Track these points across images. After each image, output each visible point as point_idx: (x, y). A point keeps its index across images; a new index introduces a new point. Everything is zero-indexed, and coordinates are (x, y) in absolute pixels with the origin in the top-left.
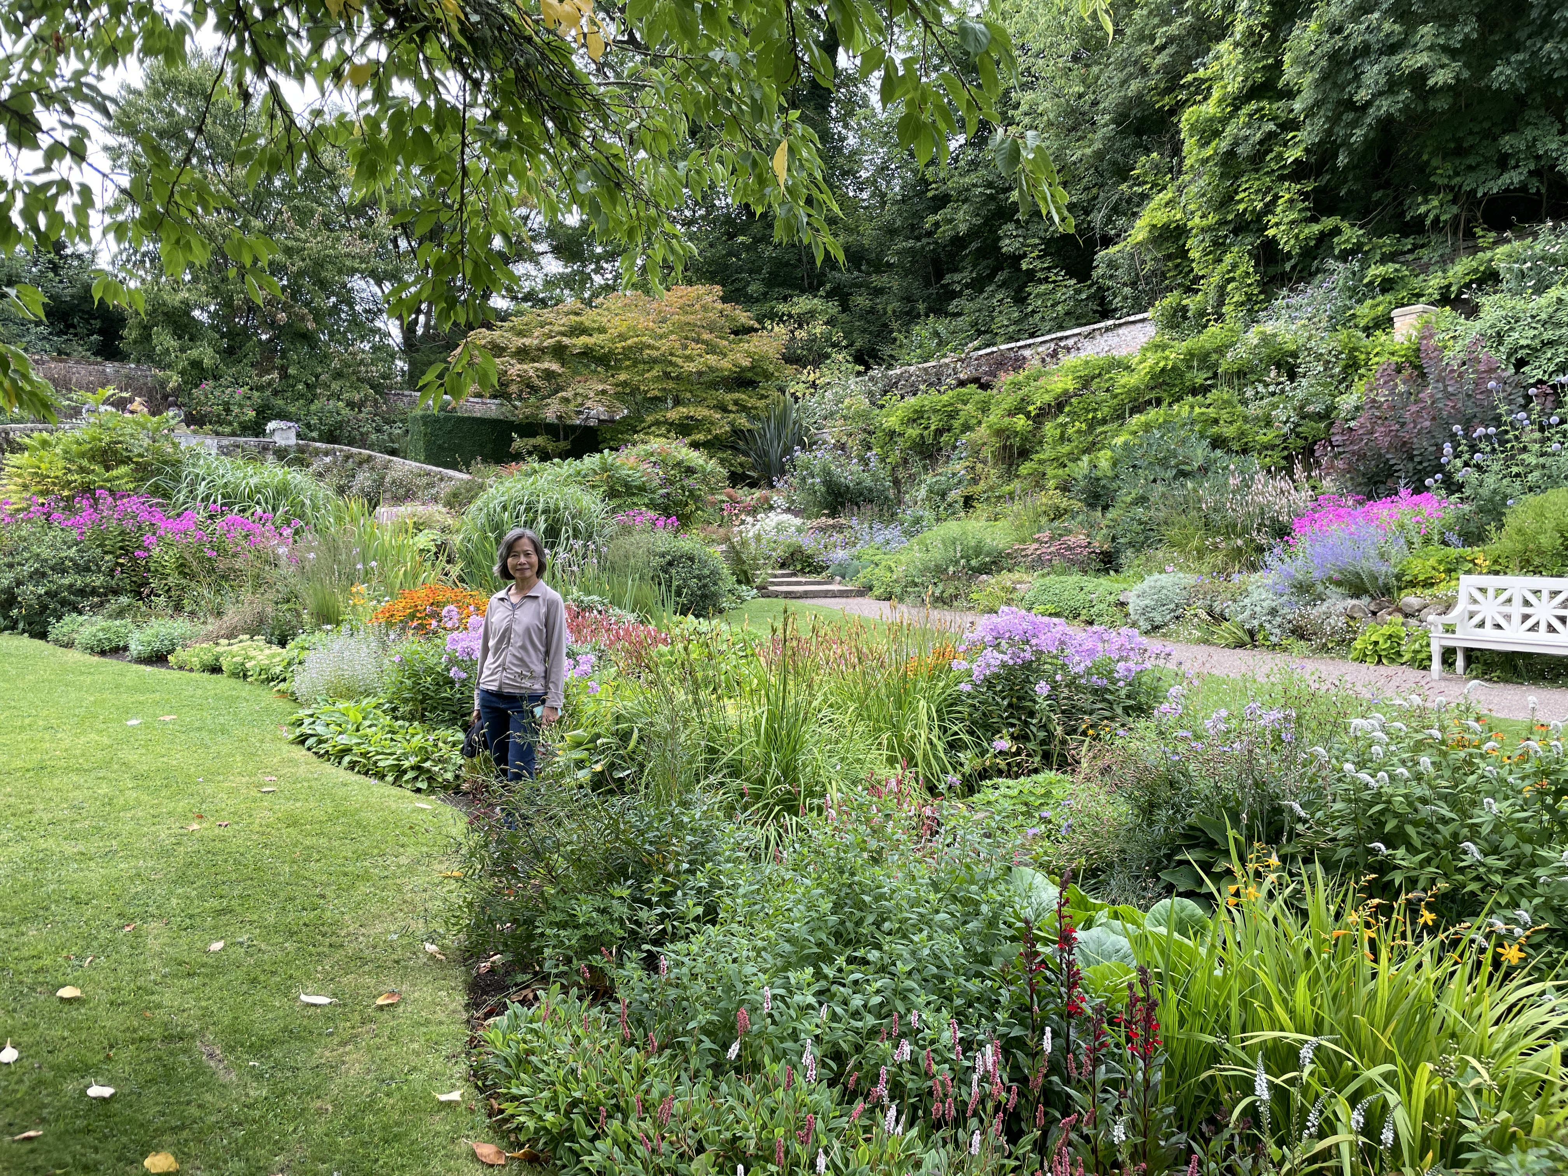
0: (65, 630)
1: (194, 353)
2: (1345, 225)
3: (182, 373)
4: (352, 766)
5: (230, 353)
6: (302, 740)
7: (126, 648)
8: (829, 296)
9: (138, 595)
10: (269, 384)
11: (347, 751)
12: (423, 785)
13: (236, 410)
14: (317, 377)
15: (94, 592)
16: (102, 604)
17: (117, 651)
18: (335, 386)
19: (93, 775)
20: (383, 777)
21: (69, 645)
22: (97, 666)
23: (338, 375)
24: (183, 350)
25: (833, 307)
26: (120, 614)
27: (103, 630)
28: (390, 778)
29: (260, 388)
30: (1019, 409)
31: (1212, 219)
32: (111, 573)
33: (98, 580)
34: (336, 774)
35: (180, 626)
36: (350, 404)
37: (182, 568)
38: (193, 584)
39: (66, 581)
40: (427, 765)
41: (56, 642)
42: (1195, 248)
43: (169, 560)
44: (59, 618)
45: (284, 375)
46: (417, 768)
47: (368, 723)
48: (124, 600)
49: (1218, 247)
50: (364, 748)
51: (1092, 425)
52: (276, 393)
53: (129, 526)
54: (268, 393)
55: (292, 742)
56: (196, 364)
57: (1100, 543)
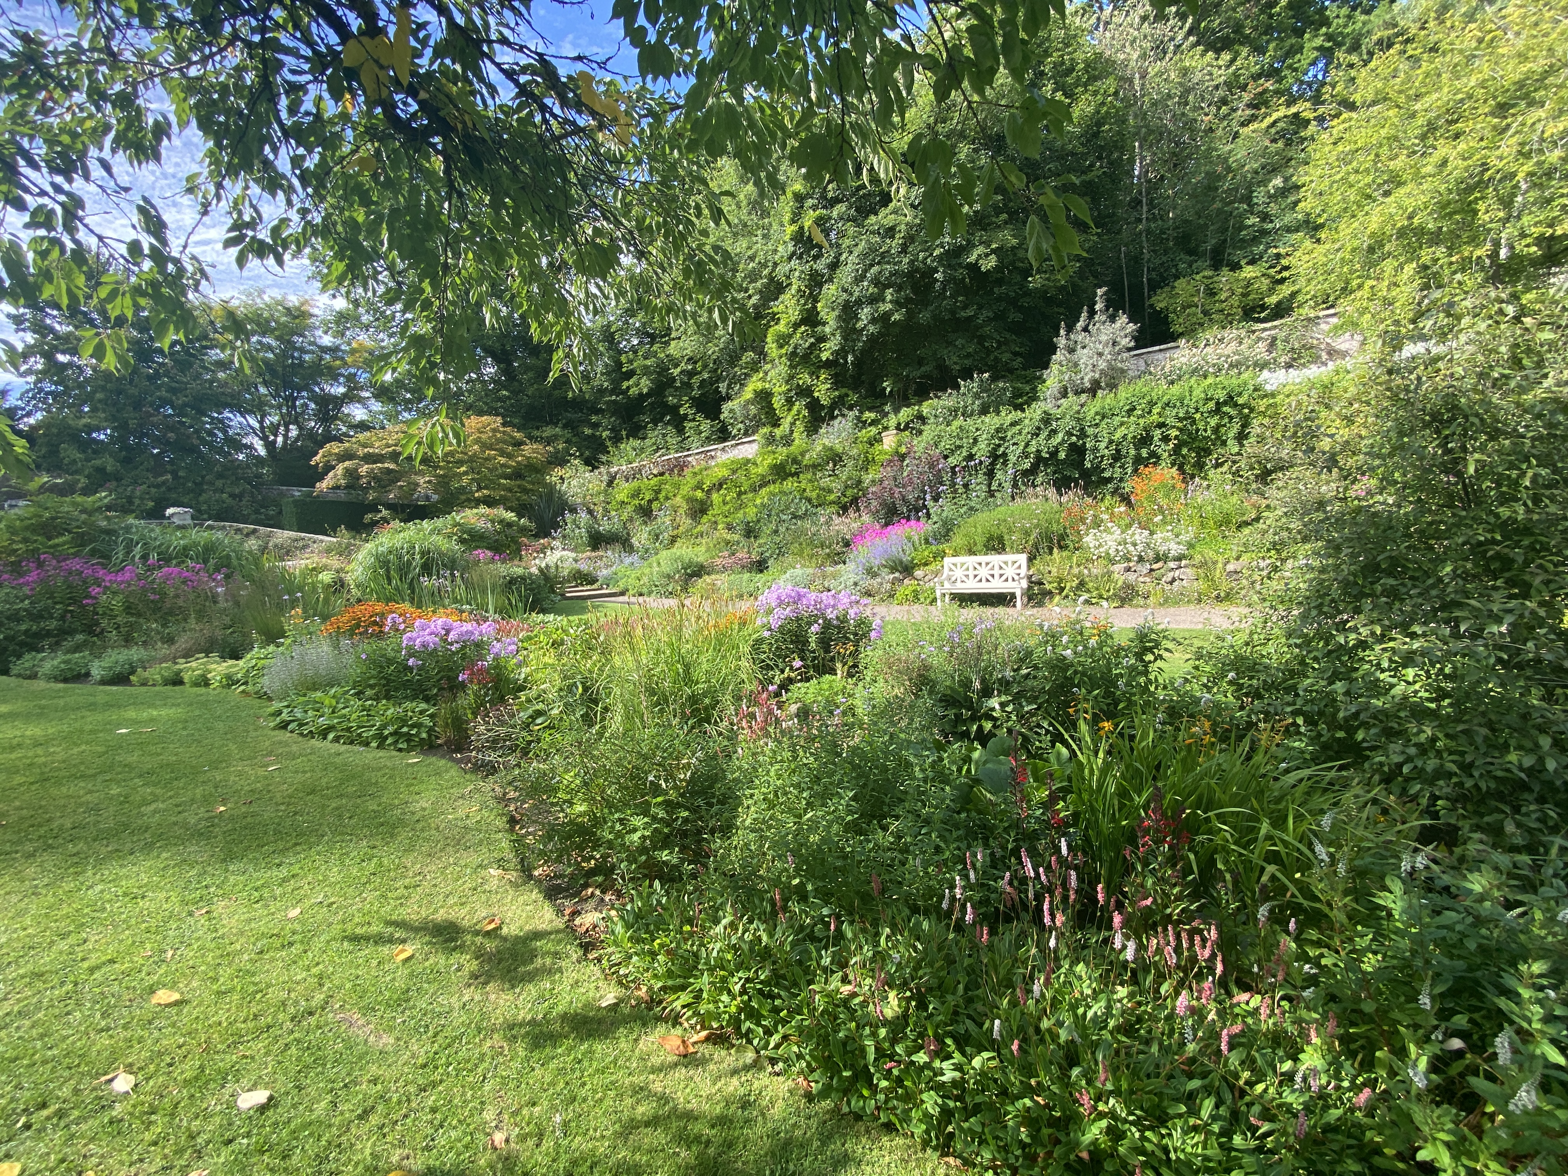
0: (27, 665)
1: (98, 462)
2: (850, 393)
3: (88, 477)
4: (337, 739)
5: (127, 461)
6: (284, 726)
7: (88, 674)
8: (565, 427)
9: (91, 633)
10: (164, 483)
11: (331, 728)
12: (404, 746)
13: (137, 502)
14: (203, 477)
15: (48, 634)
16: (57, 643)
17: (80, 677)
18: (219, 483)
19: (100, 779)
20: (367, 744)
21: (33, 676)
22: (65, 690)
23: (220, 476)
24: (88, 460)
25: (568, 434)
26: (77, 649)
27: (64, 662)
28: (374, 744)
29: (158, 486)
30: (699, 486)
31: (784, 388)
32: (62, 618)
33: (53, 624)
34: (327, 746)
35: (135, 653)
36: (232, 495)
37: (128, 609)
38: (141, 620)
39: (23, 627)
40: (405, 729)
41: (19, 676)
42: (777, 402)
43: (117, 603)
44: (19, 657)
45: (175, 476)
46: (395, 733)
47: (341, 706)
48: (80, 637)
49: (790, 402)
50: (344, 725)
51: (740, 494)
52: (169, 489)
53: (76, 580)
54: (163, 489)
55: (274, 729)
56: (101, 470)
57: (755, 557)
